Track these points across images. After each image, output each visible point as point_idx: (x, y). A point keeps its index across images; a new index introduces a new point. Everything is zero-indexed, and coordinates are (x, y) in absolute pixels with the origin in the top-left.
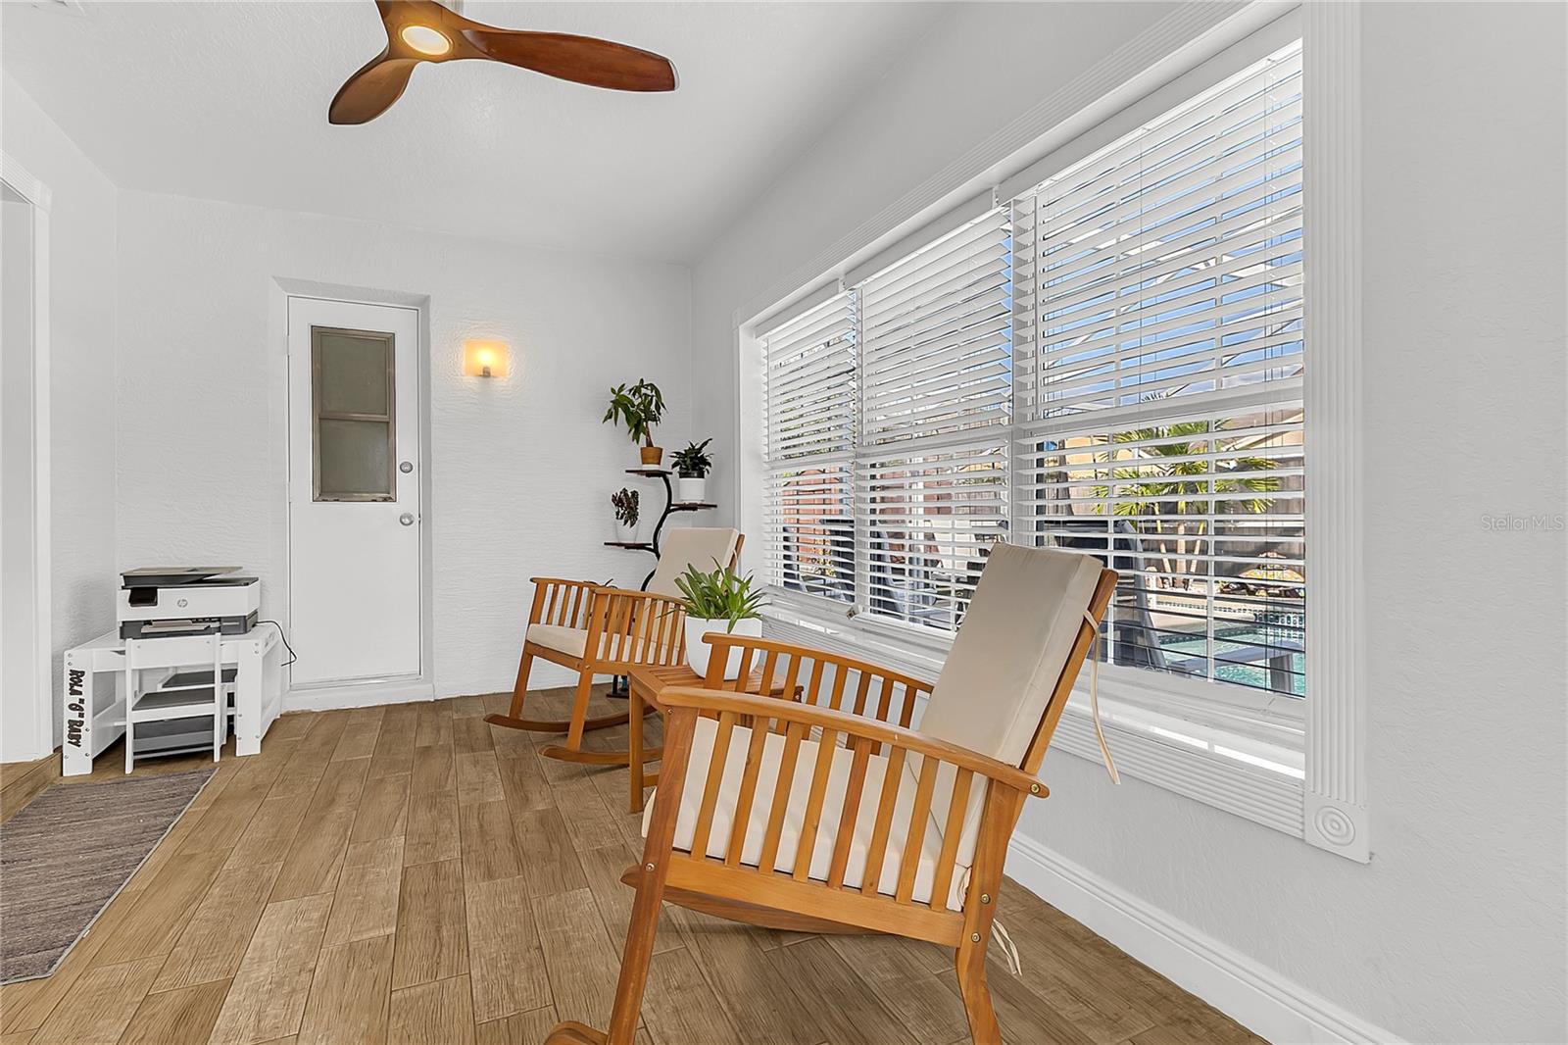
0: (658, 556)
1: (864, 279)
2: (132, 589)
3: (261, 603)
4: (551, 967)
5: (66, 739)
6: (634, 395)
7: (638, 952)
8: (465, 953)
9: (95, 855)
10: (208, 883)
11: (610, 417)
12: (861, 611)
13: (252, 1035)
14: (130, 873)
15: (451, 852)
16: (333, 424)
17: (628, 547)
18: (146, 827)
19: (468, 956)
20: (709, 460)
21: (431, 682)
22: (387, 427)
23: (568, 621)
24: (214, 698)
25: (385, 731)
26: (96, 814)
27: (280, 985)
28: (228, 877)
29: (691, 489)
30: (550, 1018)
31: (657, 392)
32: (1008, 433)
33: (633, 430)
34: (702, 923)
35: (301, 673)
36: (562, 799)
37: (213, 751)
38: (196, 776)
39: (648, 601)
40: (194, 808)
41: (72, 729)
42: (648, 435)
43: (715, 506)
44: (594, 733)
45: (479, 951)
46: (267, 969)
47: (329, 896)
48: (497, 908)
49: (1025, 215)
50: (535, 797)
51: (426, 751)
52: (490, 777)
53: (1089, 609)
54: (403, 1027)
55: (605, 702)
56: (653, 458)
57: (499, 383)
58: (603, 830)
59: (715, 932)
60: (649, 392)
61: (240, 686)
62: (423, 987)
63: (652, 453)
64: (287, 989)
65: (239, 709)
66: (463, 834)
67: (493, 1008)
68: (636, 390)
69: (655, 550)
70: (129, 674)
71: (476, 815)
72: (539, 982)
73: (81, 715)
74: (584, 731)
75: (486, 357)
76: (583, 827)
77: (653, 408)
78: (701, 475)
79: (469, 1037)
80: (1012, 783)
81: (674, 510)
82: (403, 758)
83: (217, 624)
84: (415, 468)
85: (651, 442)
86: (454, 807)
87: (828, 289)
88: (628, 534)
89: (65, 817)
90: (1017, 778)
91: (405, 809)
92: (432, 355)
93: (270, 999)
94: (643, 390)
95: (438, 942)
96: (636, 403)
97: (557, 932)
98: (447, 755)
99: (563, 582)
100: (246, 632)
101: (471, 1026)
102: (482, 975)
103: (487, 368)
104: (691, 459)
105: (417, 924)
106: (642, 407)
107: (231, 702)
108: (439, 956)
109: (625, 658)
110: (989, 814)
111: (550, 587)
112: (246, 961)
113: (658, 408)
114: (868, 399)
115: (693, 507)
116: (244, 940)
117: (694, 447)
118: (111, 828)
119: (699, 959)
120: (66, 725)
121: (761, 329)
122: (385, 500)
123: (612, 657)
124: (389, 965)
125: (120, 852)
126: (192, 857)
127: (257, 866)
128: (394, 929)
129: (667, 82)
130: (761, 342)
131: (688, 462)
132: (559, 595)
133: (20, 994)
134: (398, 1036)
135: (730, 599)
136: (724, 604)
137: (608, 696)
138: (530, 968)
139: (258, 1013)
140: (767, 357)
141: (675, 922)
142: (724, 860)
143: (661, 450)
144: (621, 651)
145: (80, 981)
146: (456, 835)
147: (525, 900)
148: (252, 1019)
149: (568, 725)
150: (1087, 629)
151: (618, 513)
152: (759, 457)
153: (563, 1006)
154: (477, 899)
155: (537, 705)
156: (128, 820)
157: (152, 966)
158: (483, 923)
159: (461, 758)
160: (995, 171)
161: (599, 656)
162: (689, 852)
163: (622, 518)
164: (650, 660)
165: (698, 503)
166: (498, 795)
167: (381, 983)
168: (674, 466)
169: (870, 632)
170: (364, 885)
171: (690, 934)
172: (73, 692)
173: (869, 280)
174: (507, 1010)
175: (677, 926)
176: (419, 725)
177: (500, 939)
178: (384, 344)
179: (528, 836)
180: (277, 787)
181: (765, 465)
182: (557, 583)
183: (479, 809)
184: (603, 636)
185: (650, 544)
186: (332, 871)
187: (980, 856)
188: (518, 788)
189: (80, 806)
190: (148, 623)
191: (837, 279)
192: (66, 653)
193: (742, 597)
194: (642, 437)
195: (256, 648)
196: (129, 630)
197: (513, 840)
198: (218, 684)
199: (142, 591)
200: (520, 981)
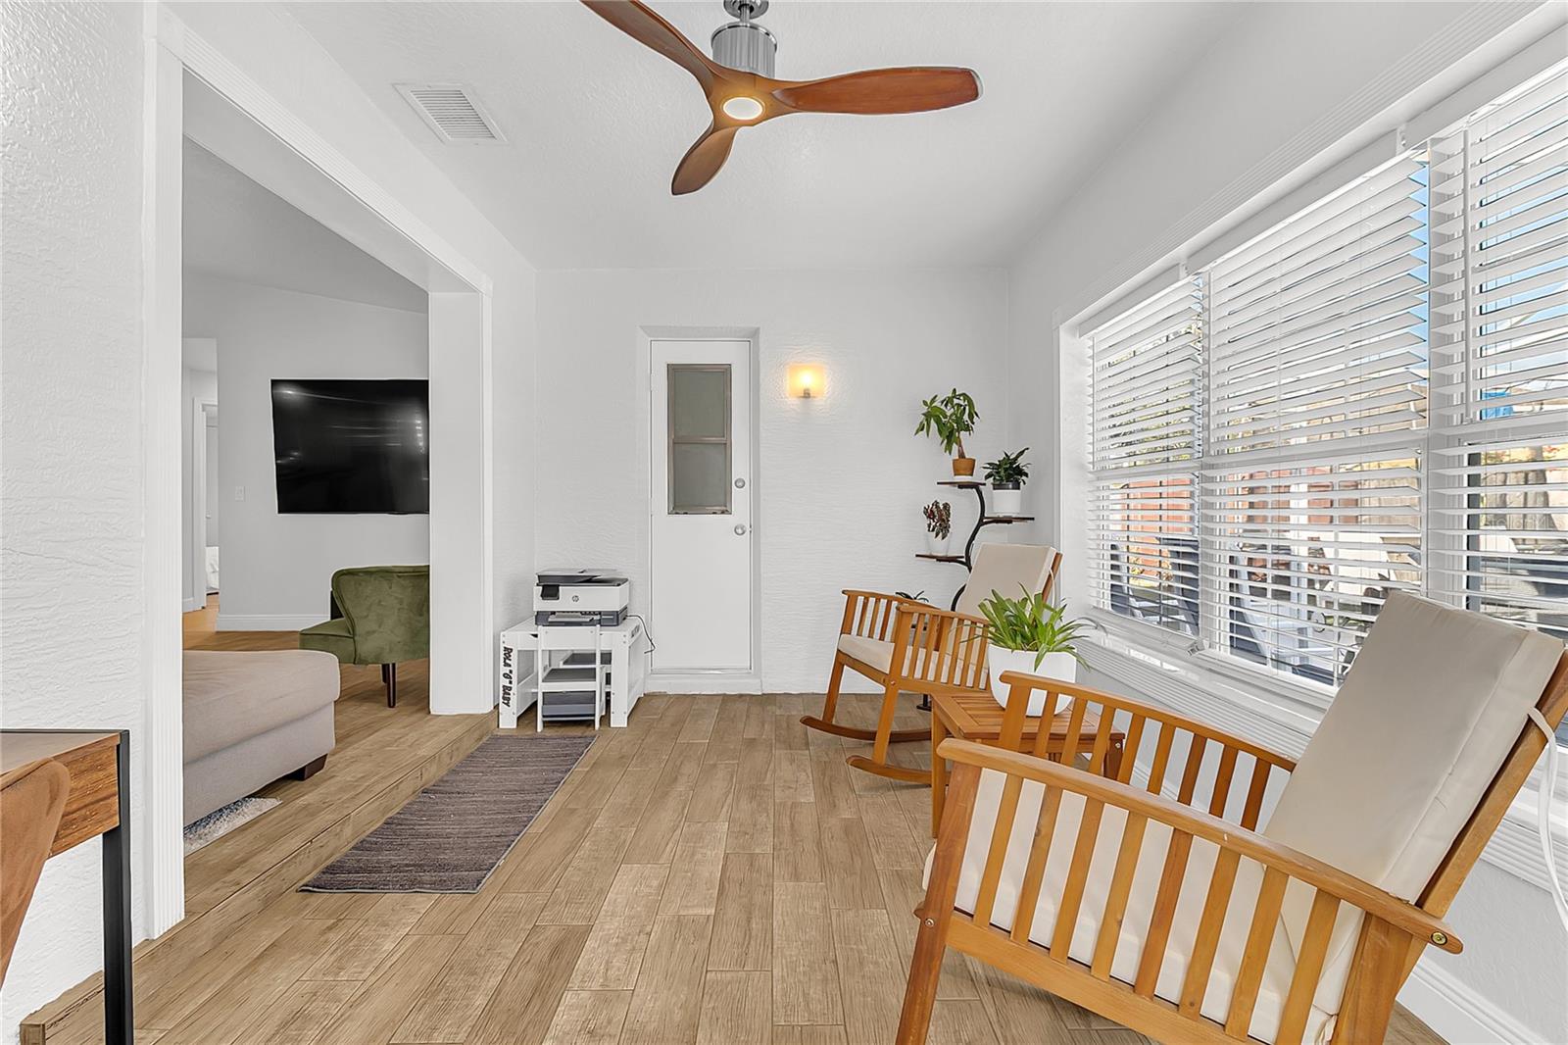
0: (970, 569)
1: (1214, 259)
2: (543, 586)
3: (630, 600)
4: (844, 984)
5: (501, 700)
6: (946, 406)
7: (918, 1007)
8: (770, 950)
9: (513, 798)
10: (582, 836)
11: (922, 430)
12: (1207, 646)
13: (601, 980)
14: (533, 817)
15: (764, 846)
16: (684, 447)
17: (940, 559)
18: (546, 780)
19: (772, 953)
20: (1026, 470)
21: (760, 678)
22: (725, 447)
23: (877, 635)
24: (595, 677)
25: (720, 718)
26: (516, 763)
27: (624, 940)
28: (596, 834)
29: (1006, 502)
30: (840, 1039)
31: (971, 403)
32: (1424, 439)
33: (946, 441)
34: (1000, 977)
35: (660, 660)
36: (867, 812)
37: (594, 721)
38: (582, 740)
39: (956, 620)
40: (580, 769)
41: (505, 693)
42: (960, 446)
43: (1033, 519)
44: (902, 746)
45: (782, 952)
46: (616, 924)
47: (666, 868)
48: (800, 911)
49: (1449, 157)
50: (842, 804)
51: (751, 743)
52: (803, 776)
53: (1539, 706)
54: (713, 1008)
55: (915, 713)
56: (965, 469)
57: (819, 402)
58: (904, 850)
59: (1014, 992)
60: (962, 403)
61: (614, 668)
62: (733, 974)
63: (964, 465)
64: (629, 947)
65: (612, 689)
66: (777, 830)
67: (789, 1013)
68: (948, 401)
69: (968, 564)
70: (540, 653)
71: (788, 813)
72: (832, 998)
73: (511, 683)
74: (890, 742)
75: (808, 378)
76: (884, 843)
77: (966, 417)
78: (1018, 488)
79: (767, 1035)
80: (1402, 924)
81: (986, 523)
82: (732, 747)
83: (598, 617)
84: (747, 484)
85: (963, 453)
86: (771, 801)
87: (1169, 274)
88: (940, 546)
89: (497, 762)
90: (1409, 919)
91: (731, 796)
92: (761, 381)
93: (616, 951)
94: (956, 401)
95: (748, 932)
96: (948, 414)
97: (852, 949)
98: (768, 749)
99: (873, 595)
100: (618, 625)
101: (769, 1025)
102: (782, 976)
103: (808, 390)
104: (1006, 470)
105: (732, 911)
106: (954, 417)
107: (608, 682)
108: (747, 947)
109: (931, 677)
110: (1365, 955)
111: (861, 599)
112: (602, 913)
113: (971, 417)
114: (1218, 400)
115: (1008, 520)
116: (602, 893)
117: (1009, 459)
118: (524, 776)
119: (994, 1019)
120: (501, 689)
121: (1084, 328)
122: (723, 513)
123: (918, 674)
124: (707, 945)
125: (528, 798)
126: (573, 811)
127: (617, 828)
128: (713, 911)
129: (970, 93)
130: (1086, 341)
131: (1002, 473)
132: (868, 608)
133: (458, 903)
134: (709, 1016)
135: (1039, 629)
136: (1032, 635)
137: (918, 707)
138: (825, 980)
139: (607, 962)
140: (1092, 357)
141: (971, 969)
142: (1010, 932)
143: (974, 460)
144: (928, 667)
145: (494, 902)
146: (771, 830)
147: (825, 908)
148: (602, 967)
149: (875, 733)
150: (1533, 736)
151: (929, 526)
152: (1082, 467)
153: (853, 1030)
154: (783, 897)
155: (850, 709)
156: (535, 771)
157: (540, 901)
158: (787, 923)
159: (780, 753)
160: (1400, 107)
161: (905, 673)
162: (972, 916)
163: (933, 530)
164: (957, 681)
165: (1014, 516)
166: (808, 796)
167: (699, 961)
168: (987, 477)
169: (1219, 673)
170: (693, 864)
171: (986, 986)
172: (506, 665)
173: (1219, 261)
174: (801, 1019)
175: (973, 974)
176: (748, 717)
177: (800, 943)
178: (723, 373)
179: (833, 843)
180: (637, 759)
181: (1090, 475)
182: (867, 596)
183: (791, 808)
184: (910, 650)
185: (962, 557)
186: (670, 844)
187: (1349, 1006)
188: (826, 790)
189: (508, 755)
190: (553, 613)
191: (1178, 264)
192: (502, 633)
193: (1053, 628)
194: (955, 447)
195: (624, 639)
196: (542, 618)
197: (819, 844)
198: (598, 665)
199: (550, 589)
200: (815, 992)
